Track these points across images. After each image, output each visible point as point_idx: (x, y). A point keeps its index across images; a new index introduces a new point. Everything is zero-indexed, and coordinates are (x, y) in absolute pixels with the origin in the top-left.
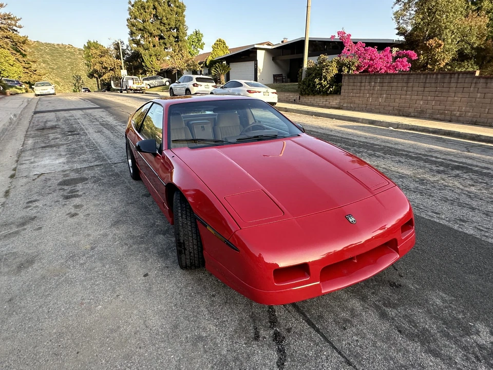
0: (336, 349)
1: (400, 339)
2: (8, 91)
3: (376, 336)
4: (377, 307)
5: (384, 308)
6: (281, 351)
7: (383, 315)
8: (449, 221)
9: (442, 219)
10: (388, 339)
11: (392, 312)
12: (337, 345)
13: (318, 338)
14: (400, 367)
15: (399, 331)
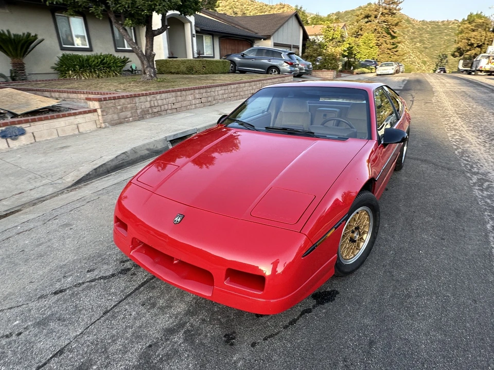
0: (119, 303)
1: (139, 347)
2: (356, 71)
3: (140, 327)
4: (181, 325)
5: (182, 331)
6: (113, 275)
7: (170, 331)
10: (137, 337)
11: (178, 338)
12: (123, 303)
13: (128, 291)
14: (105, 347)
15: (150, 346)
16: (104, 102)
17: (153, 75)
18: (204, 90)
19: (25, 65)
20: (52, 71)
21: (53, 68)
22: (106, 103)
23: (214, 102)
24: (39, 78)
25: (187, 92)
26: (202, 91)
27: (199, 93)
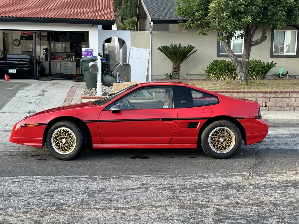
8: (3, 180)
9: (9, 180)
16: (159, 94)
17: (243, 79)
18: (273, 95)
19: (181, 68)
20: (204, 73)
21: (205, 70)
22: (160, 95)
23: (288, 108)
24: (194, 77)
25: (245, 94)
26: (268, 95)
27: (263, 97)
